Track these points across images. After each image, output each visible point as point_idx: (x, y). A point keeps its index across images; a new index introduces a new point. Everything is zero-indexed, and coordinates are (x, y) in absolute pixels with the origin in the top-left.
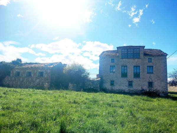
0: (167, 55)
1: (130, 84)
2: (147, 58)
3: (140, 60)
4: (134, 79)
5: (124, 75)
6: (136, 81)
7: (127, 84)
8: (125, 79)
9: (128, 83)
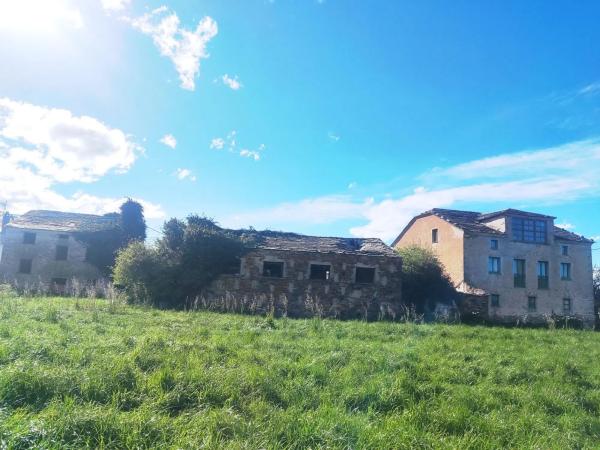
0: (592, 242)
1: (532, 302)
2: (561, 245)
3: (548, 248)
4: (539, 291)
5: (520, 281)
6: (542, 297)
7: (525, 302)
8: (521, 292)
9: (527, 300)
